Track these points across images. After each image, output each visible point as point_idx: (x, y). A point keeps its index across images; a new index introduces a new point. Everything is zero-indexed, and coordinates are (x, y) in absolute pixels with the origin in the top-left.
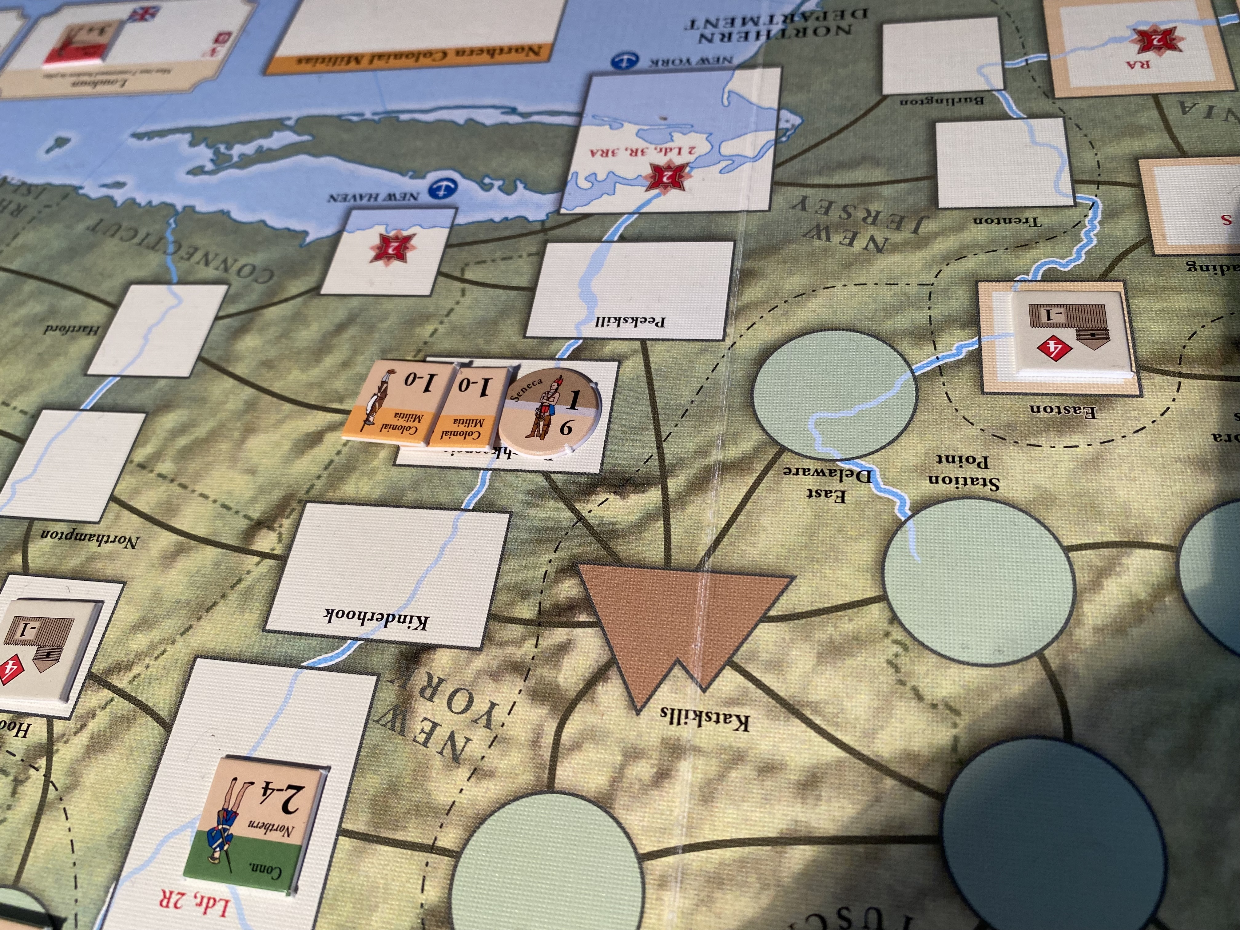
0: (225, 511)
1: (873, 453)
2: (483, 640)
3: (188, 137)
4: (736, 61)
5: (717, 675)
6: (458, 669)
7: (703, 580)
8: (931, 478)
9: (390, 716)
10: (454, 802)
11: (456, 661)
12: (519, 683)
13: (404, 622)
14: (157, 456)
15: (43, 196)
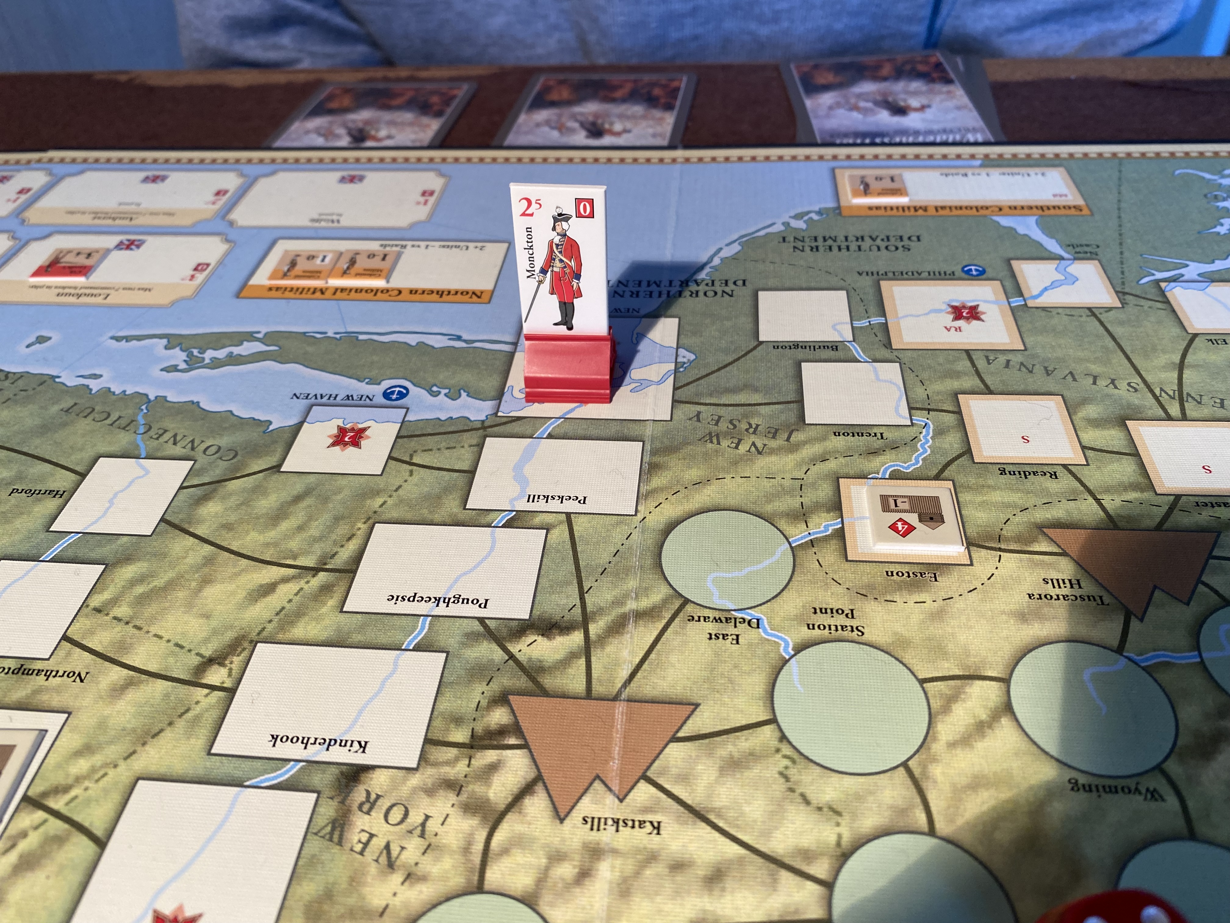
0: (177, 649)
1: (760, 605)
2: (419, 761)
3: (164, 341)
4: (643, 312)
5: (632, 788)
6: (394, 785)
7: (620, 708)
8: (808, 625)
9: (329, 829)
10: (387, 906)
11: (393, 779)
12: (452, 798)
13: (345, 745)
14: (114, 601)
15: (19, 382)
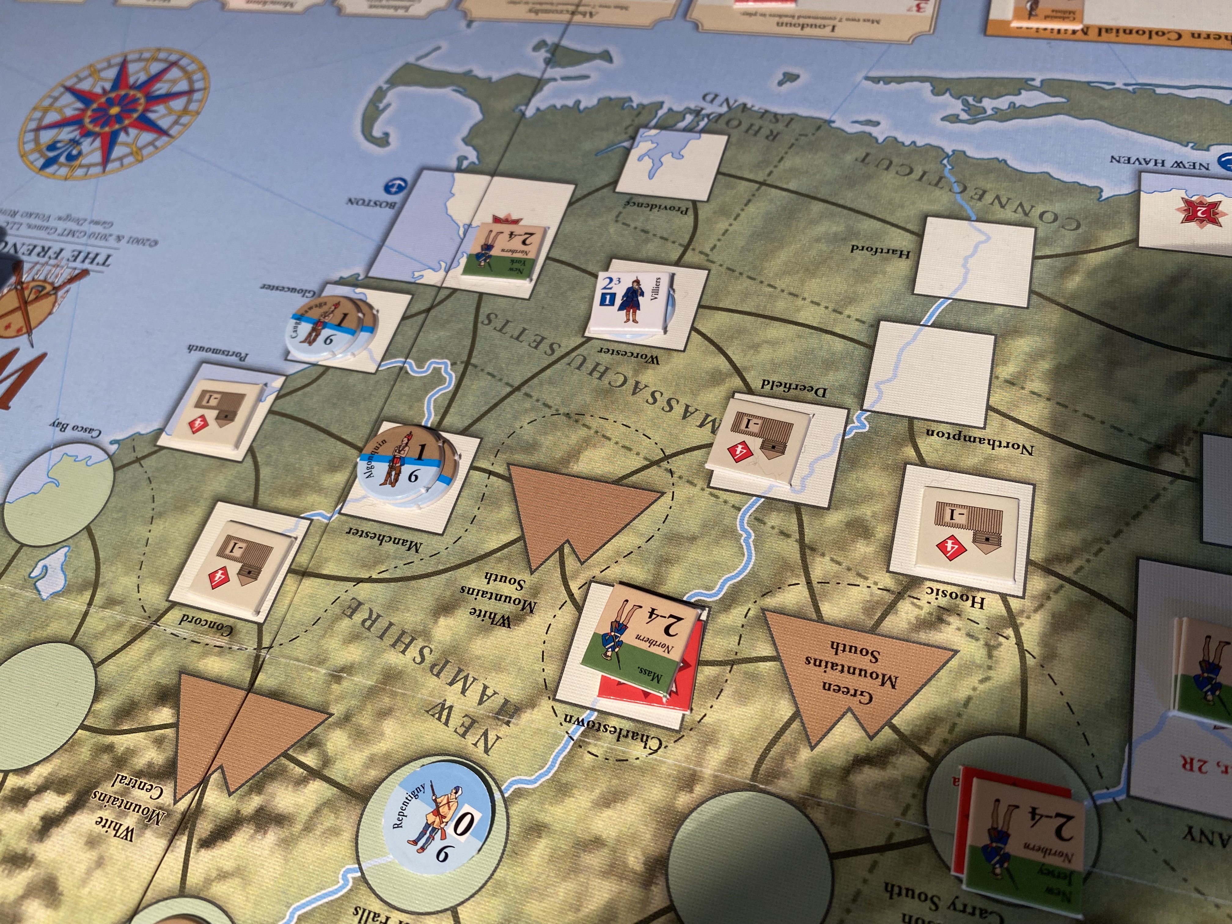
0: (1117, 432)
14: (1023, 375)
15: (793, 125)
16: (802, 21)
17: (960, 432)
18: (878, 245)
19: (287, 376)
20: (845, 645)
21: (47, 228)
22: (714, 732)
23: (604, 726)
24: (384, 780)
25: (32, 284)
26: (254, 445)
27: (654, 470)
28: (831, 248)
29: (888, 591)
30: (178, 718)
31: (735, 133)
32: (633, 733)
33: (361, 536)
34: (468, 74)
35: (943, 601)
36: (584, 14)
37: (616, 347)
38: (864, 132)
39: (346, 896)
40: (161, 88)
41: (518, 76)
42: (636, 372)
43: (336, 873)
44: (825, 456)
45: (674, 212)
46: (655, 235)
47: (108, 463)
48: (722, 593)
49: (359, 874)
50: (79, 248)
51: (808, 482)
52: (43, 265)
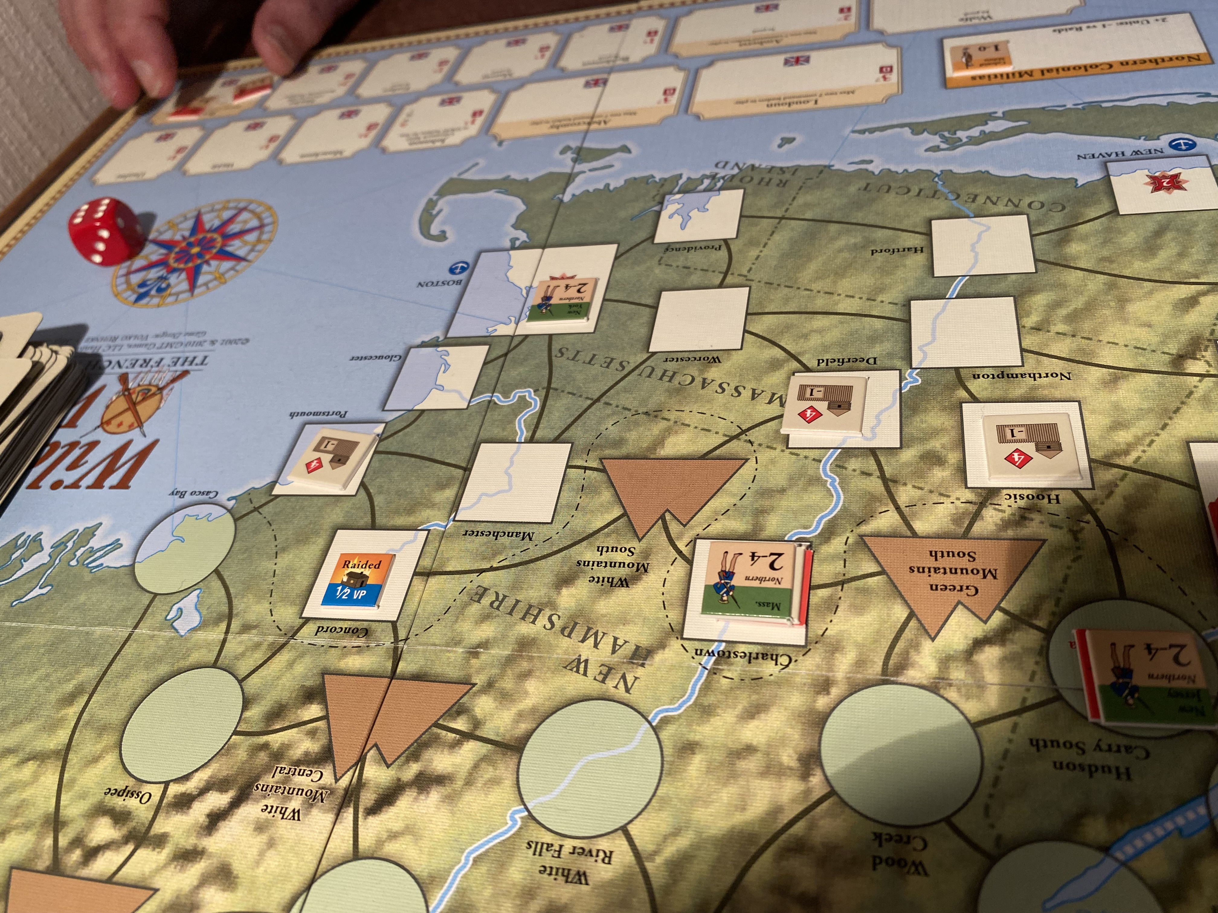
0: (1141, 351)
14: (1046, 322)
15: (799, 173)
16: (788, 101)
17: (1003, 372)
18: (895, 247)
19: (387, 423)
20: (942, 552)
21: (146, 345)
22: (839, 642)
23: (734, 653)
24: (534, 730)
25: (140, 388)
26: (365, 480)
27: (734, 444)
28: (854, 254)
29: (971, 503)
30: (327, 711)
31: (750, 188)
32: (763, 654)
33: (477, 535)
34: (507, 179)
35: (1021, 503)
36: (599, 123)
37: (680, 356)
38: (861, 169)
39: (517, 834)
40: (234, 228)
41: (551, 174)
42: (701, 372)
43: (503, 816)
44: (887, 409)
45: (709, 250)
46: (695, 269)
47: (228, 515)
48: (820, 529)
49: (526, 813)
50: (178, 355)
51: (877, 430)
52: (147, 373)
